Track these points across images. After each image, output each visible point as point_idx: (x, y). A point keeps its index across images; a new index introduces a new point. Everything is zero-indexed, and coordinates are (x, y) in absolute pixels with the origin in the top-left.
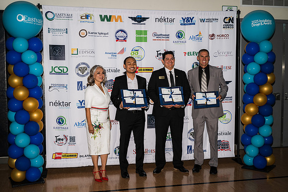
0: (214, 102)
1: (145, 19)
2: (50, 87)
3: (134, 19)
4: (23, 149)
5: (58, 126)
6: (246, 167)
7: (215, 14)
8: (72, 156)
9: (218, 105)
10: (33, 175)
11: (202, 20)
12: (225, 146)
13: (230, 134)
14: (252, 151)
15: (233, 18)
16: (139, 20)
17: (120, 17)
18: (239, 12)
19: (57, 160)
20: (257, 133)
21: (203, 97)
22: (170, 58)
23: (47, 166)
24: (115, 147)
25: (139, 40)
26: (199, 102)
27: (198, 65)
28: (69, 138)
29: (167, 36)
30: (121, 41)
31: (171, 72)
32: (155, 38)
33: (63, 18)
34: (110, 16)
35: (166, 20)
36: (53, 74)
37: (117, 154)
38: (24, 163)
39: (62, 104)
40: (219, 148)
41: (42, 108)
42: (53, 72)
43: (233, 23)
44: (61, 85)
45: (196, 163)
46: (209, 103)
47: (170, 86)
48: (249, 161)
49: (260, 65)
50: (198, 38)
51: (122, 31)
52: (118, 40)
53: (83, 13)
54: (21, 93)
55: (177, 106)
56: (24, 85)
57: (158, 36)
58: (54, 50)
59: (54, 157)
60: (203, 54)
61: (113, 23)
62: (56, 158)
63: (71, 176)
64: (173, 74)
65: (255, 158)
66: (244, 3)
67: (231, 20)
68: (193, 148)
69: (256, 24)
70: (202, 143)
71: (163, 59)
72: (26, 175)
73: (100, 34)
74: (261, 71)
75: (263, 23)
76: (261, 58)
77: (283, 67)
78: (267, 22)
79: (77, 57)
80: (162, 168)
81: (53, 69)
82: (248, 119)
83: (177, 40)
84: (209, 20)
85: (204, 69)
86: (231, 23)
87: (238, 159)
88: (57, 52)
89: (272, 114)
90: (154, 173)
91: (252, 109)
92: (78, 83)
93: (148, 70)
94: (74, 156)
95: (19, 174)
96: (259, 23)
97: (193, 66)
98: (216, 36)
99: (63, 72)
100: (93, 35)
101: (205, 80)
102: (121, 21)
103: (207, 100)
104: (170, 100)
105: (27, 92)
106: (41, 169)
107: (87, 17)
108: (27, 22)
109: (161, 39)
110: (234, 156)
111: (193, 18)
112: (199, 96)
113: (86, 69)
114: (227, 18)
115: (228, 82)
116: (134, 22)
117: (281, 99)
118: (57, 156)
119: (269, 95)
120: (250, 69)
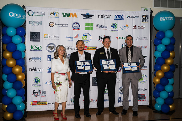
0: (136, 69)
1: (91, 16)
2: (30, 59)
3: (84, 16)
4: (12, 98)
5: (35, 84)
6: (156, 111)
7: (136, 13)
8: (44, 103)
9: (139, 71)
10: (18, 115)
11: (129, 17)
12: (143, 98)
13: (146, 90)
14: (160, 101)
15: (148, 15)
16: (88, 16)
17: (75, 14)
18: (152, 12)
19: (34, 106)
20: (163, 89)
21: (129, 66)
22: (107, 41)
23: (27, 110)
24: (71, 98)
25: (87, 29)
26: (126, 69)
27: (125, 45)
28: (41, 92)
29: (106, 27)
30: (76, 29)
31: (108, 50)
32: (98, 28)
33: (39, 15)
34: (69, 14)
35: (105, 16)
36: (32, 50)
37: (73, 102)
38: (12, 108)
39: (37, 70)
40: (139, 99)
41: (25, 72)
42: (32, 49)
43: (148, 18)
44: (37, 57)
45: (124, 108)
46: (132, 70)
47: (108, 59)
48: (158, 107)
49: (165, 46)
50: (125, 28)
51: (77, 23)
52: (74, 29)
53: (52, 11)
54: (11, 63)
55: (112, 72)
56: (13, 57)
57: (100, 27)
58: (33, 35)
59: (32, 104)
60: (129, 38)
61: (71, 18)
62: (33, 105)
63: (42, 117)
64: (110, 51)
65: (162, 106)
66: (155, 6)
67: (147, 17)
68: (122, 99)
69: (163, 19)
70: (128, 96)
71: (103, 41)
72: (13, 115)
73: (62, 25)
74: (166, 50)
75: (167, 19)
76: (166, 41)
77: (180, 47)
78: (170, 18)
79: (47, 40)
80: (102, 111)
81: (32, 47)
82: (157, 80)
83: (112, 29)
84: (133, 17)
85: (129, 48)
86: (147, 19)
87: (151, 106)
88: (35, 36)
89: (173, 78)
90: (96, 115)
91: (160, 74)
92: (48, 56)
93: (93, 48)
94: (45, 103)
95: (9, 115)
96: (165, 19)
97: (122, 46)
98: (138, 27)
99: (38, 49)
100: (58, 25)
101: (130, 55)
102: (76, 17)
103: (132, 67)
104: (108, 68)
105: (15, 62)
106: (23, 112)
107: (54, 14)
108: (16, 17)
109: (102, 28)
110: (148, 104)
111: (122, 15)
112: (126, 65)
113: (53, 47)
114: (144, 15)
115: (145, 57)
116: (84, 17)
117: (179, 68)
118: (34, 103)
119: (171, 65)
120: (159, 48)
